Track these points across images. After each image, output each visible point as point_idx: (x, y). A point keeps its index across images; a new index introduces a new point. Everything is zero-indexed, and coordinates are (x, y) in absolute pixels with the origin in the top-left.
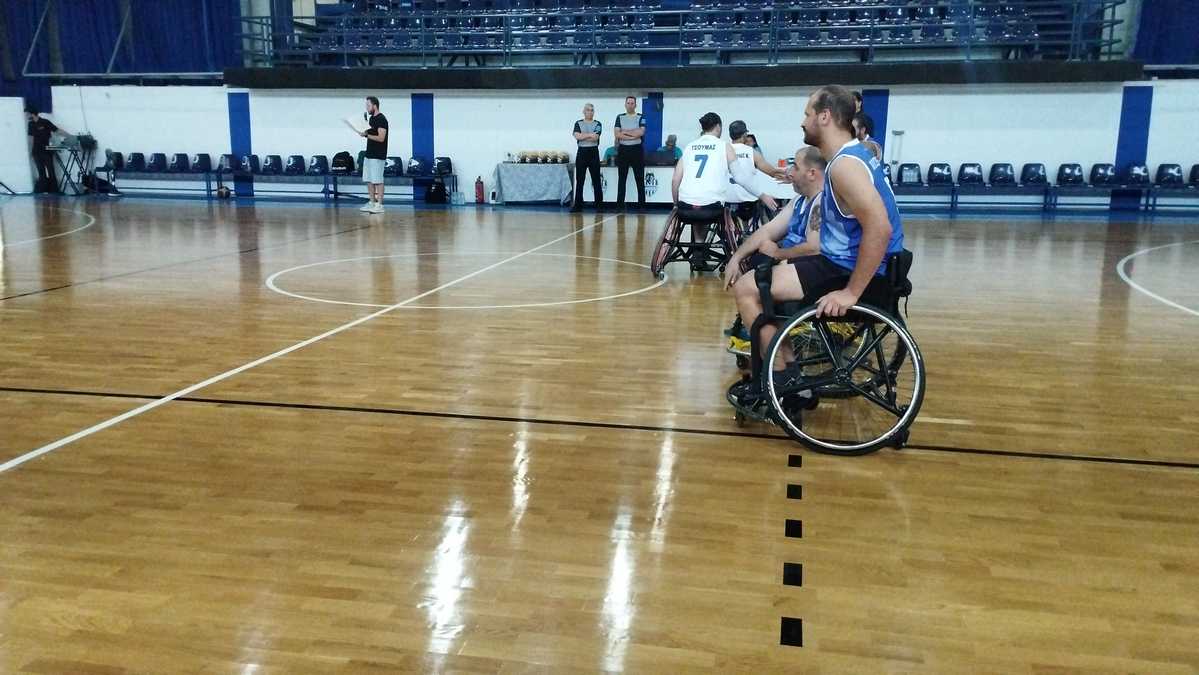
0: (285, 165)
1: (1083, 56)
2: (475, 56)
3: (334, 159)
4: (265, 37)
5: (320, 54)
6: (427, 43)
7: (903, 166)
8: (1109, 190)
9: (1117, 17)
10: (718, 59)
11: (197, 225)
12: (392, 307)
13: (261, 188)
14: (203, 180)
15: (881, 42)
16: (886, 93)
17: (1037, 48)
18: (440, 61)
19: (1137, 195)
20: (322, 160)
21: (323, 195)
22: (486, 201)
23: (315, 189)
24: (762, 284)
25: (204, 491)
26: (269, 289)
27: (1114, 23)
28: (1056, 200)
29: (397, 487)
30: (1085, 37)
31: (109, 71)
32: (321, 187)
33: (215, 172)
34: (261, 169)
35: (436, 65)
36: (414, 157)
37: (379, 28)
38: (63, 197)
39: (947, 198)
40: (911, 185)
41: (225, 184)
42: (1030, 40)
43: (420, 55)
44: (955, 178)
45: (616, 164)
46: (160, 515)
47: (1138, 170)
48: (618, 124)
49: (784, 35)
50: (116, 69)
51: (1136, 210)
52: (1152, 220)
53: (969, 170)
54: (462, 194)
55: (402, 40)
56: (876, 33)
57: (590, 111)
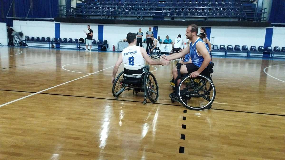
0: (68, 40)
1: (257, 21)
2: (114, 16)
3: (79, 40)
4: (64, 10)
5: (77, 15)
6: (102, 13)
7: (214, 45)
8: (262, 52)
9: (265, 12)
10: (171, 19)
11: (46, 54)
12: (91, 74)
13: (62, 46)
14: (48, 44)
15: (209, 16)
16: (210, 28)
17: (246, 18)
18: (105, 17)
19: (269, 53)
20: (77, 40)
21: (76, 48)
22: (115, 50)
23: (75, 47)
24: (178, 70)
25: (44, 114)
26: (62, 69)
27: (264, 13)
28: (250, 54)
29: (90, 114)
30: (257, 16)
31: (27, 17)
32: (76, 46)
33: (51, 42)
34: (62, 41)
35: (104, 18)
36: (98, 40)
37: (91, 9)
38: (14, 47)
39: (224, 53)
40: (216, 50)
41: (53, 45)
42: (244, 16)
43: (101, 16)
44: (226, 48)
45: (146, 43)
46: (34, 119)
47: (269, 48)
48: (147, 33)
49: (187, 14)
50: (29, 17)
51: (269, 57)
52: (273, 59)
53: (230, 47)
54: (110, 49)
55: (96, 12)
56: (208, 14)
57: (140, 30)
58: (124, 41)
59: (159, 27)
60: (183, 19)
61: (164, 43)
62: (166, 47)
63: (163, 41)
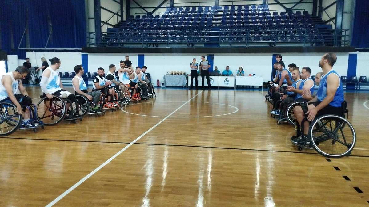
2: (155, 43)
5: (110, 43)
6: (143, 40)
10: (229, 45)
12: (167, 117)
15: (278, 41)
19: (354, 85)
22: (160, 86)
27: (346, 36)
30: (337, 40)
31: (46, 47)
34: (91, 77)
35: (146, 46)
37: (128, 35)
42: (321, 40)
43: (141, 43)
49: (250, 38)
51: (354, 89)
52: (359, 92)
55: (135, 39)
56: (277, 38)
57: (194, 60)
58: (172, 74)
59: (215, 56)
60: (246, 45)
61: (223, 75)
62: (226, 80)
63: (221, 72)
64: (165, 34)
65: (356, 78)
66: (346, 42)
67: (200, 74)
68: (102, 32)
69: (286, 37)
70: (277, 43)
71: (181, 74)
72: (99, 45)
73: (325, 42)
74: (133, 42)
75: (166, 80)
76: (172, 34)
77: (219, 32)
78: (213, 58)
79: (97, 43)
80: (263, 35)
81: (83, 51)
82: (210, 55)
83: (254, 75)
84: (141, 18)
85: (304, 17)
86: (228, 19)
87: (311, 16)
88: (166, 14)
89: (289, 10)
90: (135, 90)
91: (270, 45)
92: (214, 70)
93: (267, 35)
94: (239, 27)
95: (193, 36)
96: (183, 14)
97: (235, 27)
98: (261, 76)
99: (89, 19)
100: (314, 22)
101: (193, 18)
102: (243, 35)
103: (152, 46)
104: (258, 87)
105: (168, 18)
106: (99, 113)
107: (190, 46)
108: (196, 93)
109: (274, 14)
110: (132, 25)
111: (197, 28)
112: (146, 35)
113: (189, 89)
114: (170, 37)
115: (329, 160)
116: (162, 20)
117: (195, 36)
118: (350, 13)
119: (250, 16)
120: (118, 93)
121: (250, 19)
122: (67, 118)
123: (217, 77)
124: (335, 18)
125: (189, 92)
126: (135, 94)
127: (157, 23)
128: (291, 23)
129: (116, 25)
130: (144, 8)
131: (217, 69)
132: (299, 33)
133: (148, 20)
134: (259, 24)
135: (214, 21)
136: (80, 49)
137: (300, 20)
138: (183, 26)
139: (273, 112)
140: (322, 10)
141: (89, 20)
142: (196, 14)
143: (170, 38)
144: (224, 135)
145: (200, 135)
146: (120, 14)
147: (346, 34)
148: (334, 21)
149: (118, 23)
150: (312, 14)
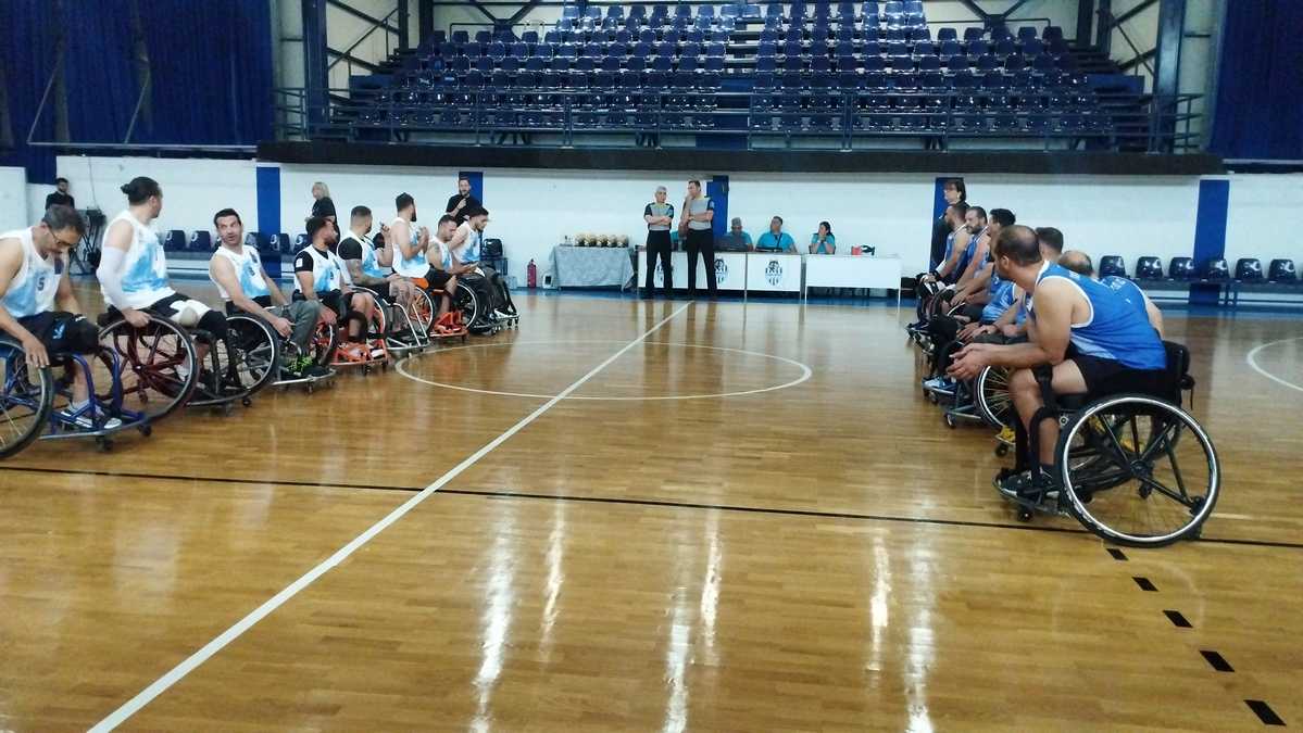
1: (1160, 149)
2: (526, 134)
5: (360, 129)
10: (784, 142)
12: (556, 399)
15: (956, 130)
18: (492, 139)
19: (1216, 289)
22: (538, 285)
27: (1189, 116)
30: (1161, 130)
31: (126, 140)
37: (425, 102)
42: (1106, 131)
43: (473, 132)
47: (1219, 265)
49: (855, 121)
50: (131, 141)
51: (1216, 305)
52: (1234, 315)
55: (450, 116)
56: (951, 121)
57: (661, 194)
58: (582, 244)
59: (733, 180)
60: (844, 144)
61: (762, 249)
62: (772, 269)
63: (755, 240)
64: (556, 99)
65: (1224, 265)
66: (1191, 140)
67: (680, 243)
68: (330, 87)
69: (982, 119)
70: (952, 137)
71: (615, 245)
72: (317, 135)
73: (1118, 138)
74: (440, 127)
75: (561, 266)
76: (582, 100)
77: (748, 97)
78: (727, 189)
79: (311, 130)
80: (901, 111)
81: (262, 156)
82: (716, 178)
83: (870, 250)
84: (472, 40)
85: (1045, 48)
86: (780, 50)
87: (1071, 44)
88: (561, 29)
89: (996, 23)
90: (445, 301)
91: (927, 147)
92: (729, 230)
93: (916, 111)
94: (819, 81)
95: (656, 109)
96: (621, 28)
97: (807, 78)
98: (895, 256)
99: (283, 40)
100: (1084, 66)
101: (658, 43)
102: (833, 106)
103: (508, 142)
104: (884, 295)
105: (567, 44)
106: (315, 379)
107: (646, 144)
108: (667, 312)
109: (946, 34)
110: (439, 63)
111: (670, 80)
112: (489, 101)
113: (642, 298)
114: (573, 111)
115: (1118, 555)
116: (546, 50)
117: (663, 107)
118: (1208, 36)
119: (858, 41)
120: (385, 307)
121: (857, 50)
122: (199, 395)
123: (742, 256)
124: (1155, 53)
125: (642, 306)
126: (445, 312)
127: (526, 58)
128: (1002, 69)
129: (382, 63)
130: (480, 6)
131: (740, 228)
132: (1030, 103)
133: (498, 50)
134: (888, 70)
135: (730, 58)
136: (252, 148)
137: (1033, 59)
138: (622, 71)
139: (930, 384)
140: (1109, 23)
141: (286, 43)
142: (666, 28)
143: (575, 114)
144: (756, 463)
145: (672, 463)
146: (395, 25)
147: (1192, 112)
148: (1151, 63)
149: (389, 57)
150: (1074, 37)
